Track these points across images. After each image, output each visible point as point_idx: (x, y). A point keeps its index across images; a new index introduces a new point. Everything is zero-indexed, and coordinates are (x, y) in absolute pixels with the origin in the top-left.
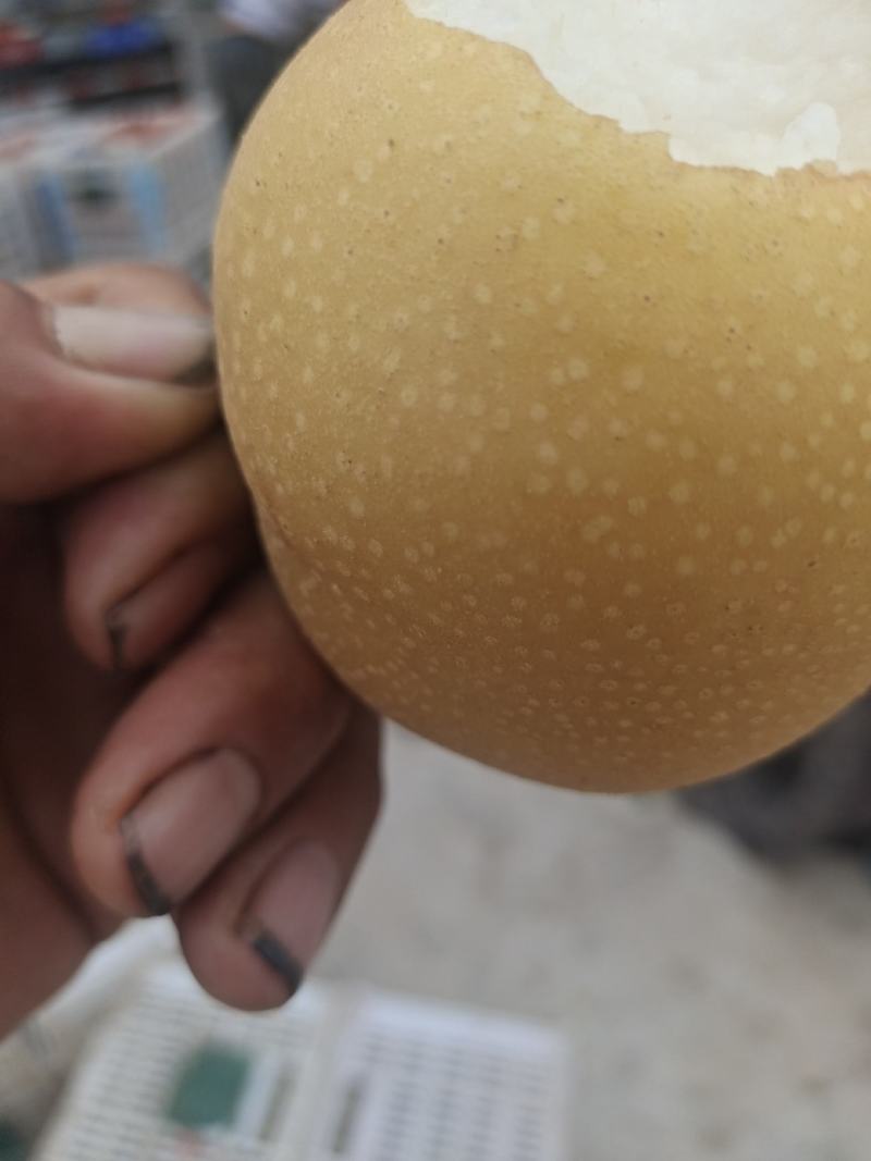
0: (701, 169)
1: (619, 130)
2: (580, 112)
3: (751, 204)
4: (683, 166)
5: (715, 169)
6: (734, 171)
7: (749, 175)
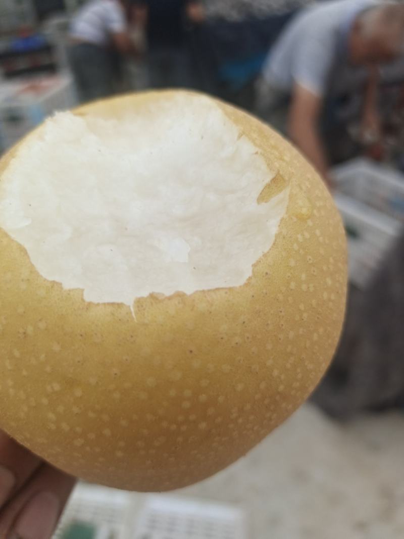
0: (98, 304)
1: (62, 288)
2: (45, 280)
3: (120, 320)
4: (90, 304)
5: (104, 304)
6: (113, 304)
7: (120, 305)
